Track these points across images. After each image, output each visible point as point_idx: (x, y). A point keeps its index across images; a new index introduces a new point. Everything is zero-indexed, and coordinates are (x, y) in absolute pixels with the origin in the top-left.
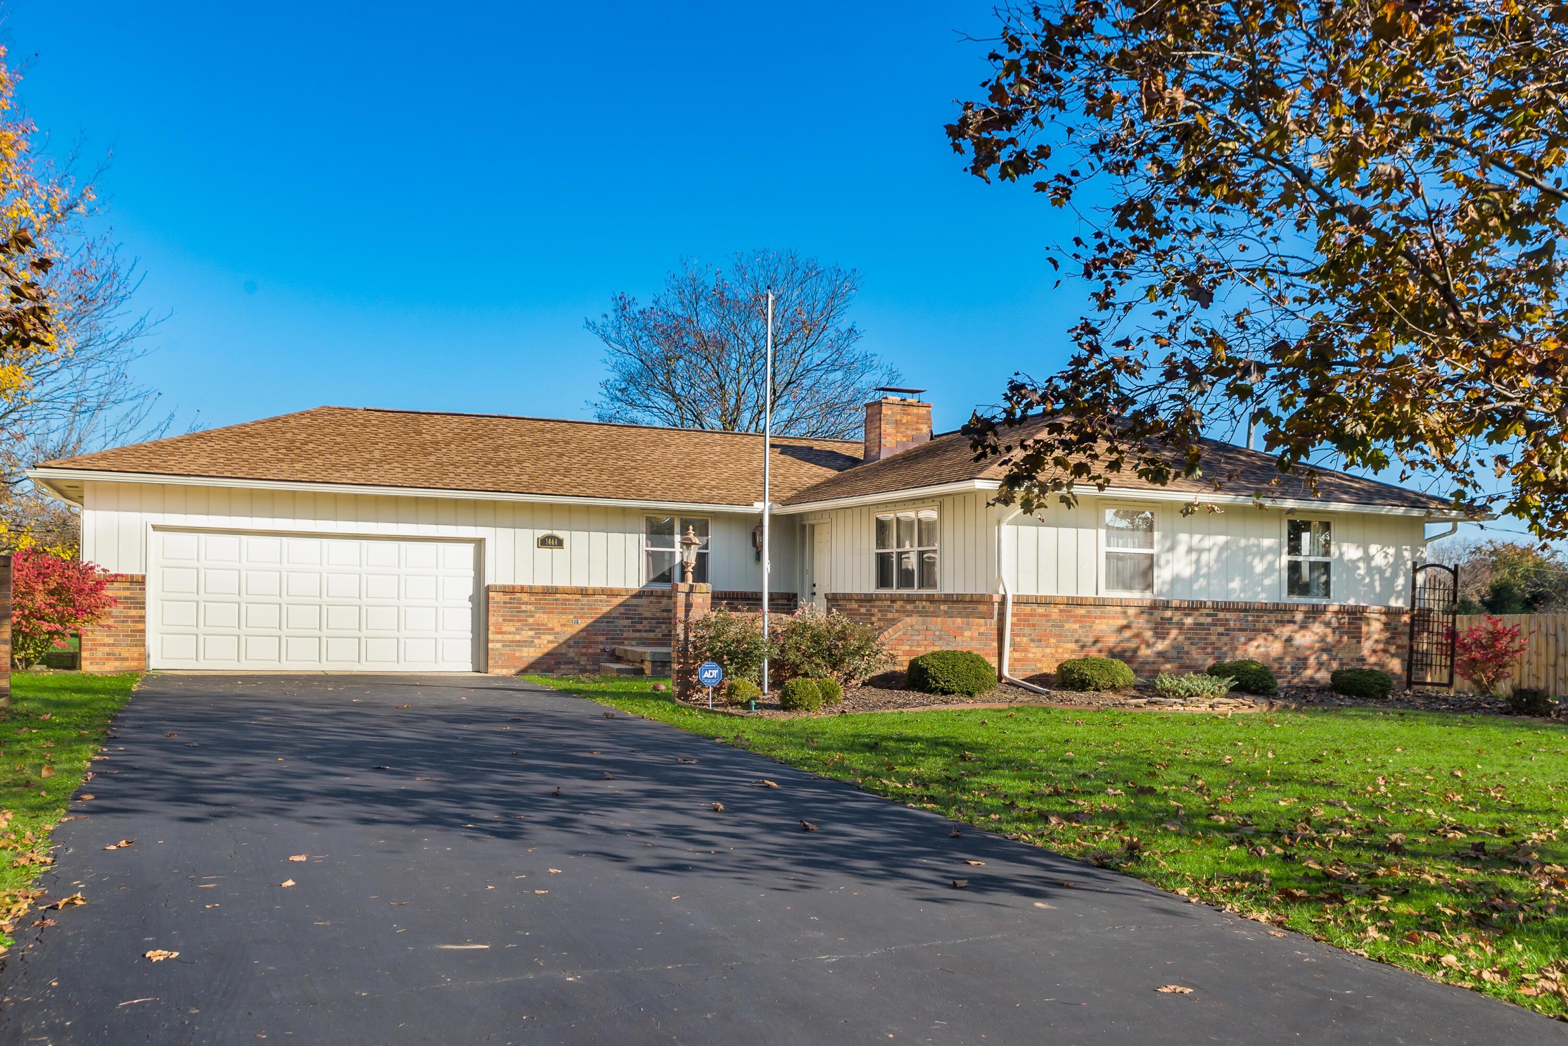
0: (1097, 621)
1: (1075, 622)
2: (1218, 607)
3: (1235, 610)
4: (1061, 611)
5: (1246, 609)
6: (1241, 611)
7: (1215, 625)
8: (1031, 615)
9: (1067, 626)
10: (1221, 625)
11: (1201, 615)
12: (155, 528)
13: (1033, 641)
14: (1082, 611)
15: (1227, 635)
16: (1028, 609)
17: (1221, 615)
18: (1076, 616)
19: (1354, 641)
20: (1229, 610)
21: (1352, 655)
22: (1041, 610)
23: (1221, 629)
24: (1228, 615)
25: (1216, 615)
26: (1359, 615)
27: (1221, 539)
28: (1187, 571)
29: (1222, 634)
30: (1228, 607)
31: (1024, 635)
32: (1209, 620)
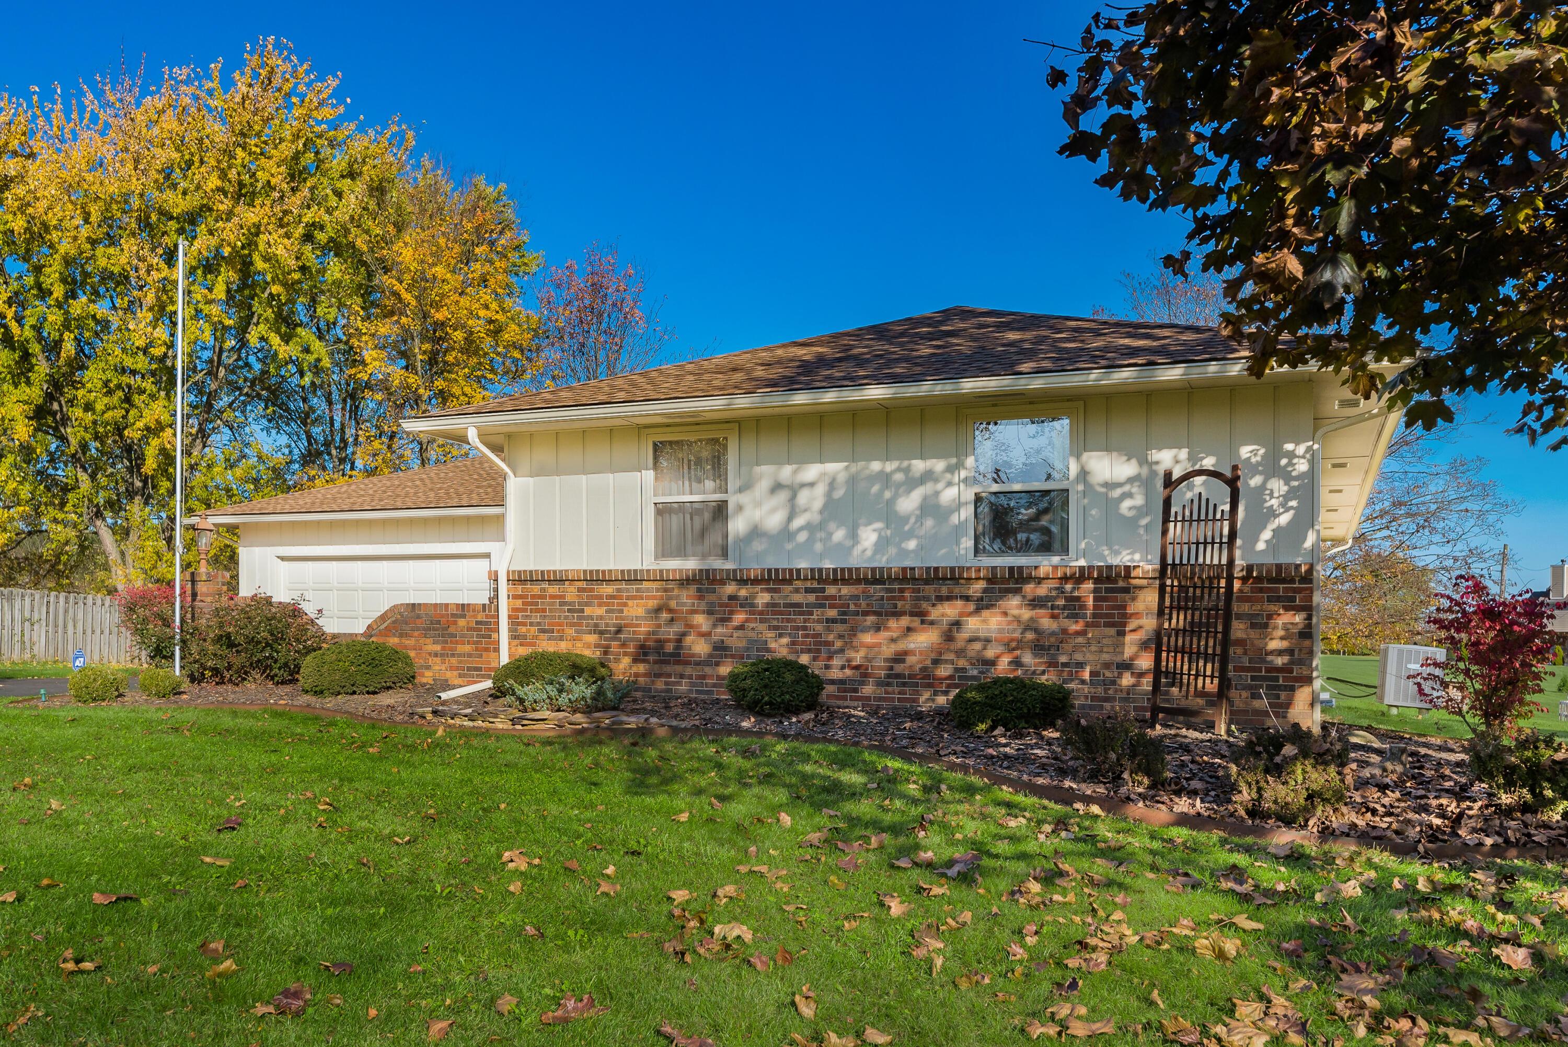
0: (630, 602)
1: (600, 605)
2: (821, 578)
3: (858, 581)
4: (580, 590)
5: (876, 577)
6: (867, 581)
7: (822, 606)
8: (540, 597)
9: (588, 611)
10: (832, 606)
11: (797, 591)
12: (283, 559)
13: (543, 631)
14: (608, 589)
15: (844, 622)
16: (536, 589)
17: (831, 590)
18: (601, 597)
19: (1112, 631)
20: (845, 581)
21: (1106, 657)
22: (553, 589)
23: (832, 613)
24: (845, 590)
25: (823, 590)
26: (1121, 584)
27: (833, 467)
28: (774, 521)
29: (834, 621)
30: (843, 577)
31: (531, 624)
32: (812, 598)
